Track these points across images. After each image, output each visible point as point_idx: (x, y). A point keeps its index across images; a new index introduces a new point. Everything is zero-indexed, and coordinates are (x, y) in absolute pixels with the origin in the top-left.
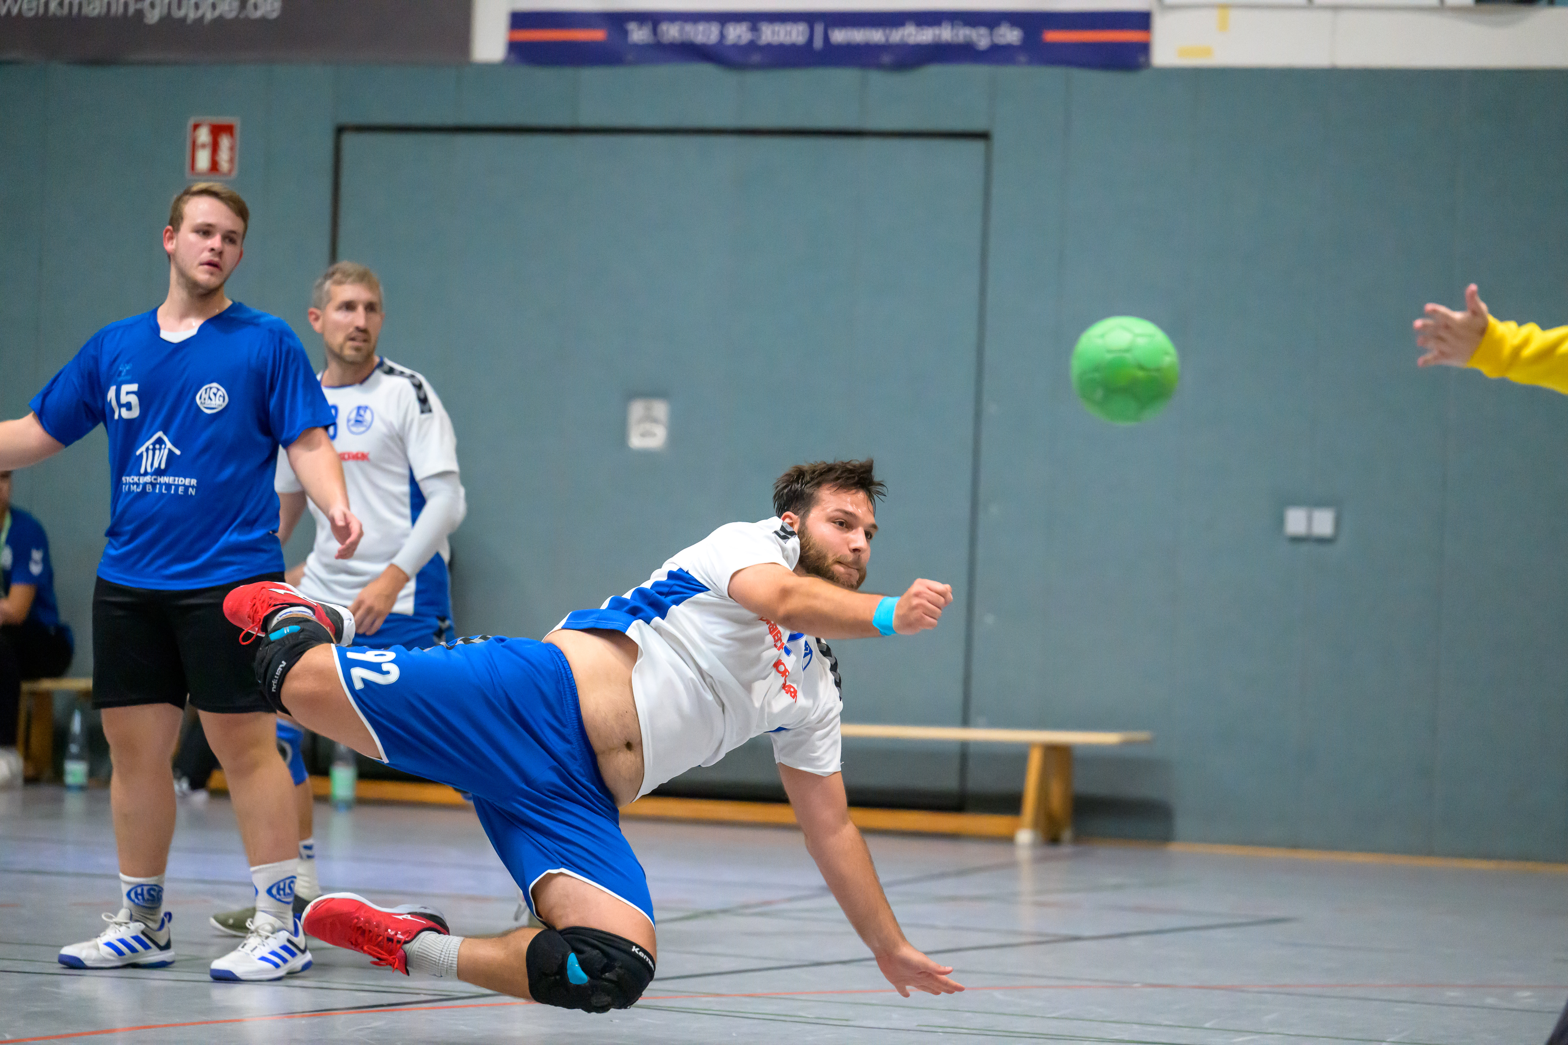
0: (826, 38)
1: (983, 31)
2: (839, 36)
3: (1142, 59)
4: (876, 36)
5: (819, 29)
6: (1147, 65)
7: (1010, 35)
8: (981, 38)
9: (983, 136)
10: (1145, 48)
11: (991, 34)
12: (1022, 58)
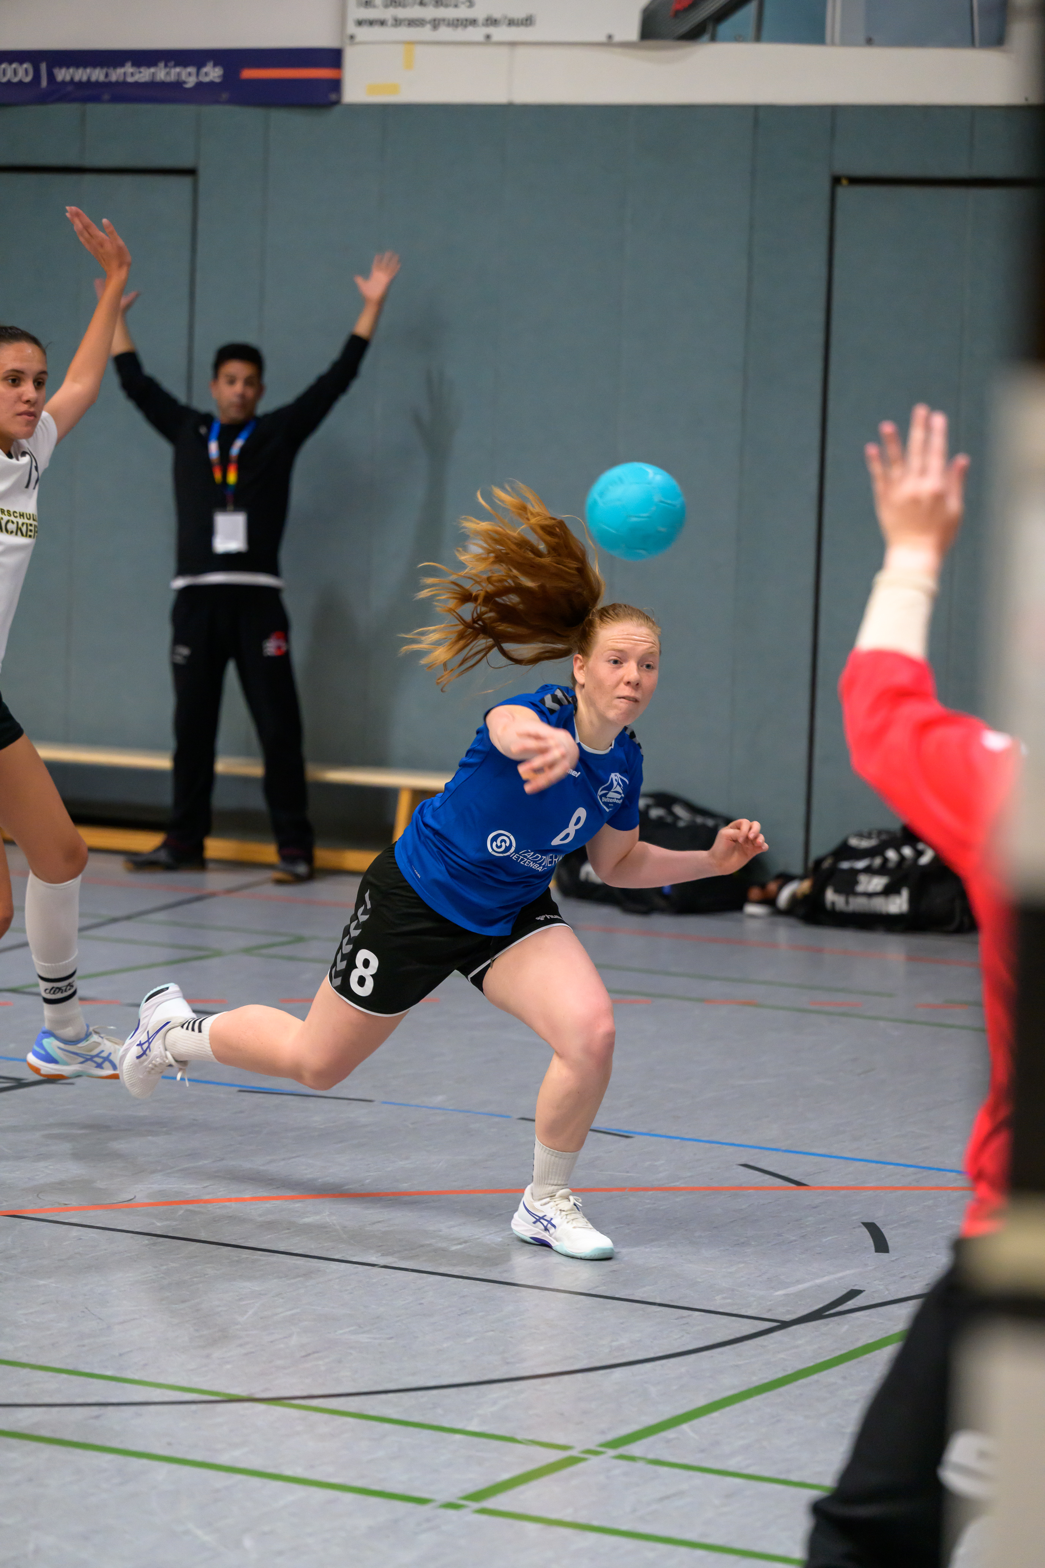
0: (51, 77)
1: (192, 70)
2: (63, 74)
3: (333, 97)
4: (97, 75)
5: (43, 67)
6: (337, 102)
7: (213, 73)
8: (189, 76)
9: (191, 172)
10: (336, 85)
11: (198, 74)
12: (225, 96)
